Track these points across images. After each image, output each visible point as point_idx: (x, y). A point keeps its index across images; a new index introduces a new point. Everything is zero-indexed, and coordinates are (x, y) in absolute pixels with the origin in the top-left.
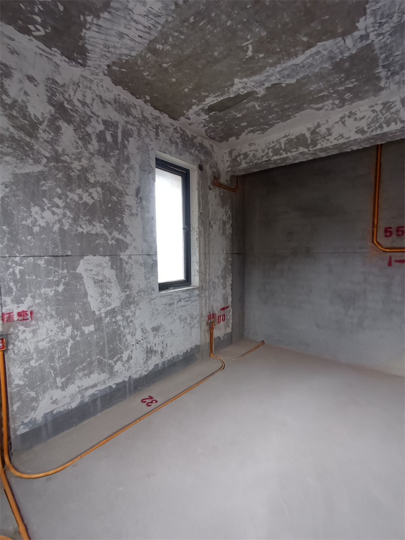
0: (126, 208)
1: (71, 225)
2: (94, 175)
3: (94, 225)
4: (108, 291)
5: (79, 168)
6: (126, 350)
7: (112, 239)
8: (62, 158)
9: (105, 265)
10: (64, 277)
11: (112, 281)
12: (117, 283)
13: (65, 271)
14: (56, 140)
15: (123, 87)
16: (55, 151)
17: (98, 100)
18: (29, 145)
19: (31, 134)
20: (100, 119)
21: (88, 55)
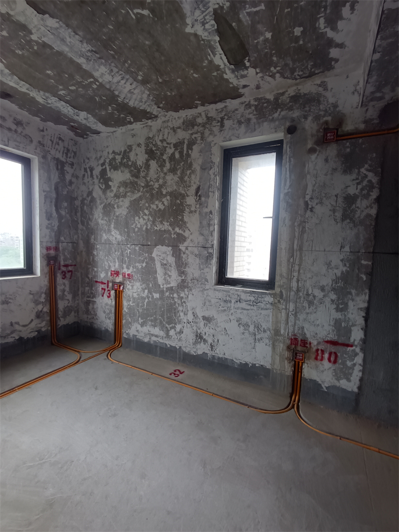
0: (186, 208)
1: (151, 226)
2: (166, 188)
3: (164, 224)
4: (169, 272)
5: (158, 186)
6: (179, 324)
7: (174, 234)
8: (150, 184)
9: (168, 253)
10: (146, 258)
11: (172, 265)
12: (175, 268)
13: (147, 255)
14: (148, 174)
15: (181, 109)
16: (147, 181)
17: (171, 131)
18: (136, 183)
19: (137, 177)
20: (172, 145)
21: (148, 111)
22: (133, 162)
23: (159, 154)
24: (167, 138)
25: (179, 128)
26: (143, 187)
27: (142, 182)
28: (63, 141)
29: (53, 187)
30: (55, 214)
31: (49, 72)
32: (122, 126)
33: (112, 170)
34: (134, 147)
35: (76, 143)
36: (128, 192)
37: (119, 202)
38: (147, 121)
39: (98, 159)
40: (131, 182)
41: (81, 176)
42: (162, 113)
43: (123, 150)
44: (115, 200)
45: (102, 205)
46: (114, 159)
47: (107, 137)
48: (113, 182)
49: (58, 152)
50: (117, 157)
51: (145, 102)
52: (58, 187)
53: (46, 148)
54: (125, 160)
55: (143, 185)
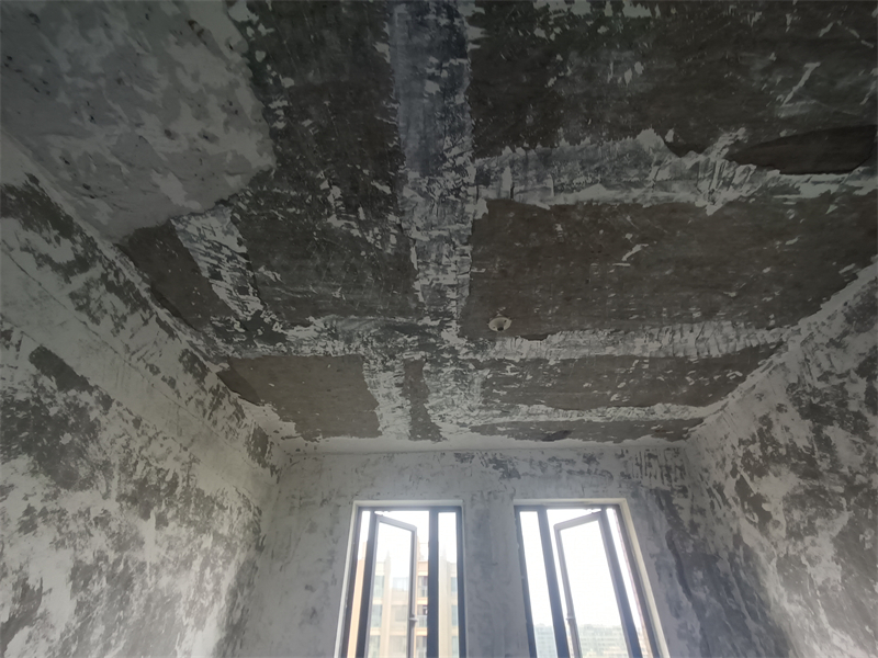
14: (836, 460)
15: (822, 302)
16: (843, 477)
17: (833, 349)
18: (821, 490)
19: (816, 475)
20: (852, 373)
21: (754, 345)
22: (787, 446)
23: (834, 406)
24: (832, 366)
25: (845, 333)
26: (842, 495)
27: (836, 484)
28: (656, 457)
29: (665, 545)
30: (685, 602)
31: (586, 385)
32: (731, 391)
33: (755, 477)
34: (773, 417)
35: (677, 452)
36: (814, 518)
37: (806, 548)
38: (768, 361)
39: (721, 465)
40: (809, 493)
41: (708, 507)
42: (789, 331)
43: (755, 431)
44: (795, 544)
45: (774, 563)
46: (748, 454)
47: (718, 420)
48: (769, 502)
49: (652, 478)
50: (751, 448)
51: (738, 337)
52: (673, 542)
53: (635, 480)
54: (770, 449)
55: (841, 490)
